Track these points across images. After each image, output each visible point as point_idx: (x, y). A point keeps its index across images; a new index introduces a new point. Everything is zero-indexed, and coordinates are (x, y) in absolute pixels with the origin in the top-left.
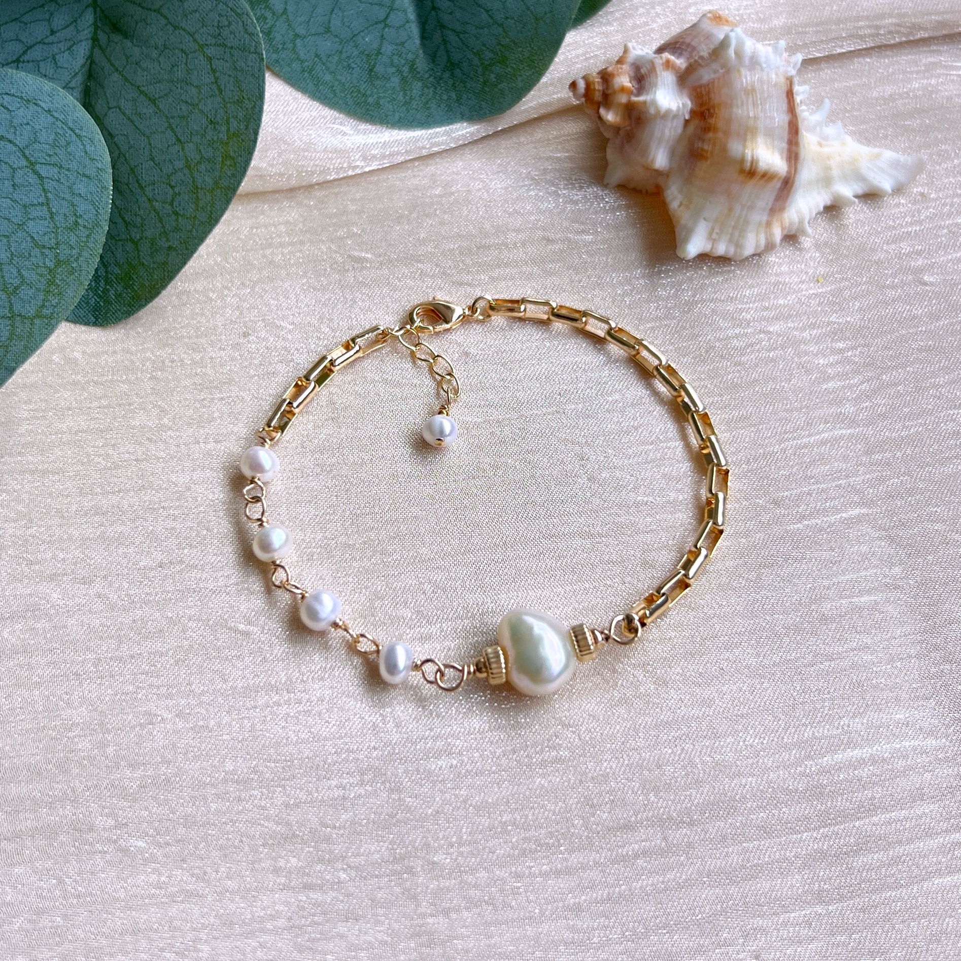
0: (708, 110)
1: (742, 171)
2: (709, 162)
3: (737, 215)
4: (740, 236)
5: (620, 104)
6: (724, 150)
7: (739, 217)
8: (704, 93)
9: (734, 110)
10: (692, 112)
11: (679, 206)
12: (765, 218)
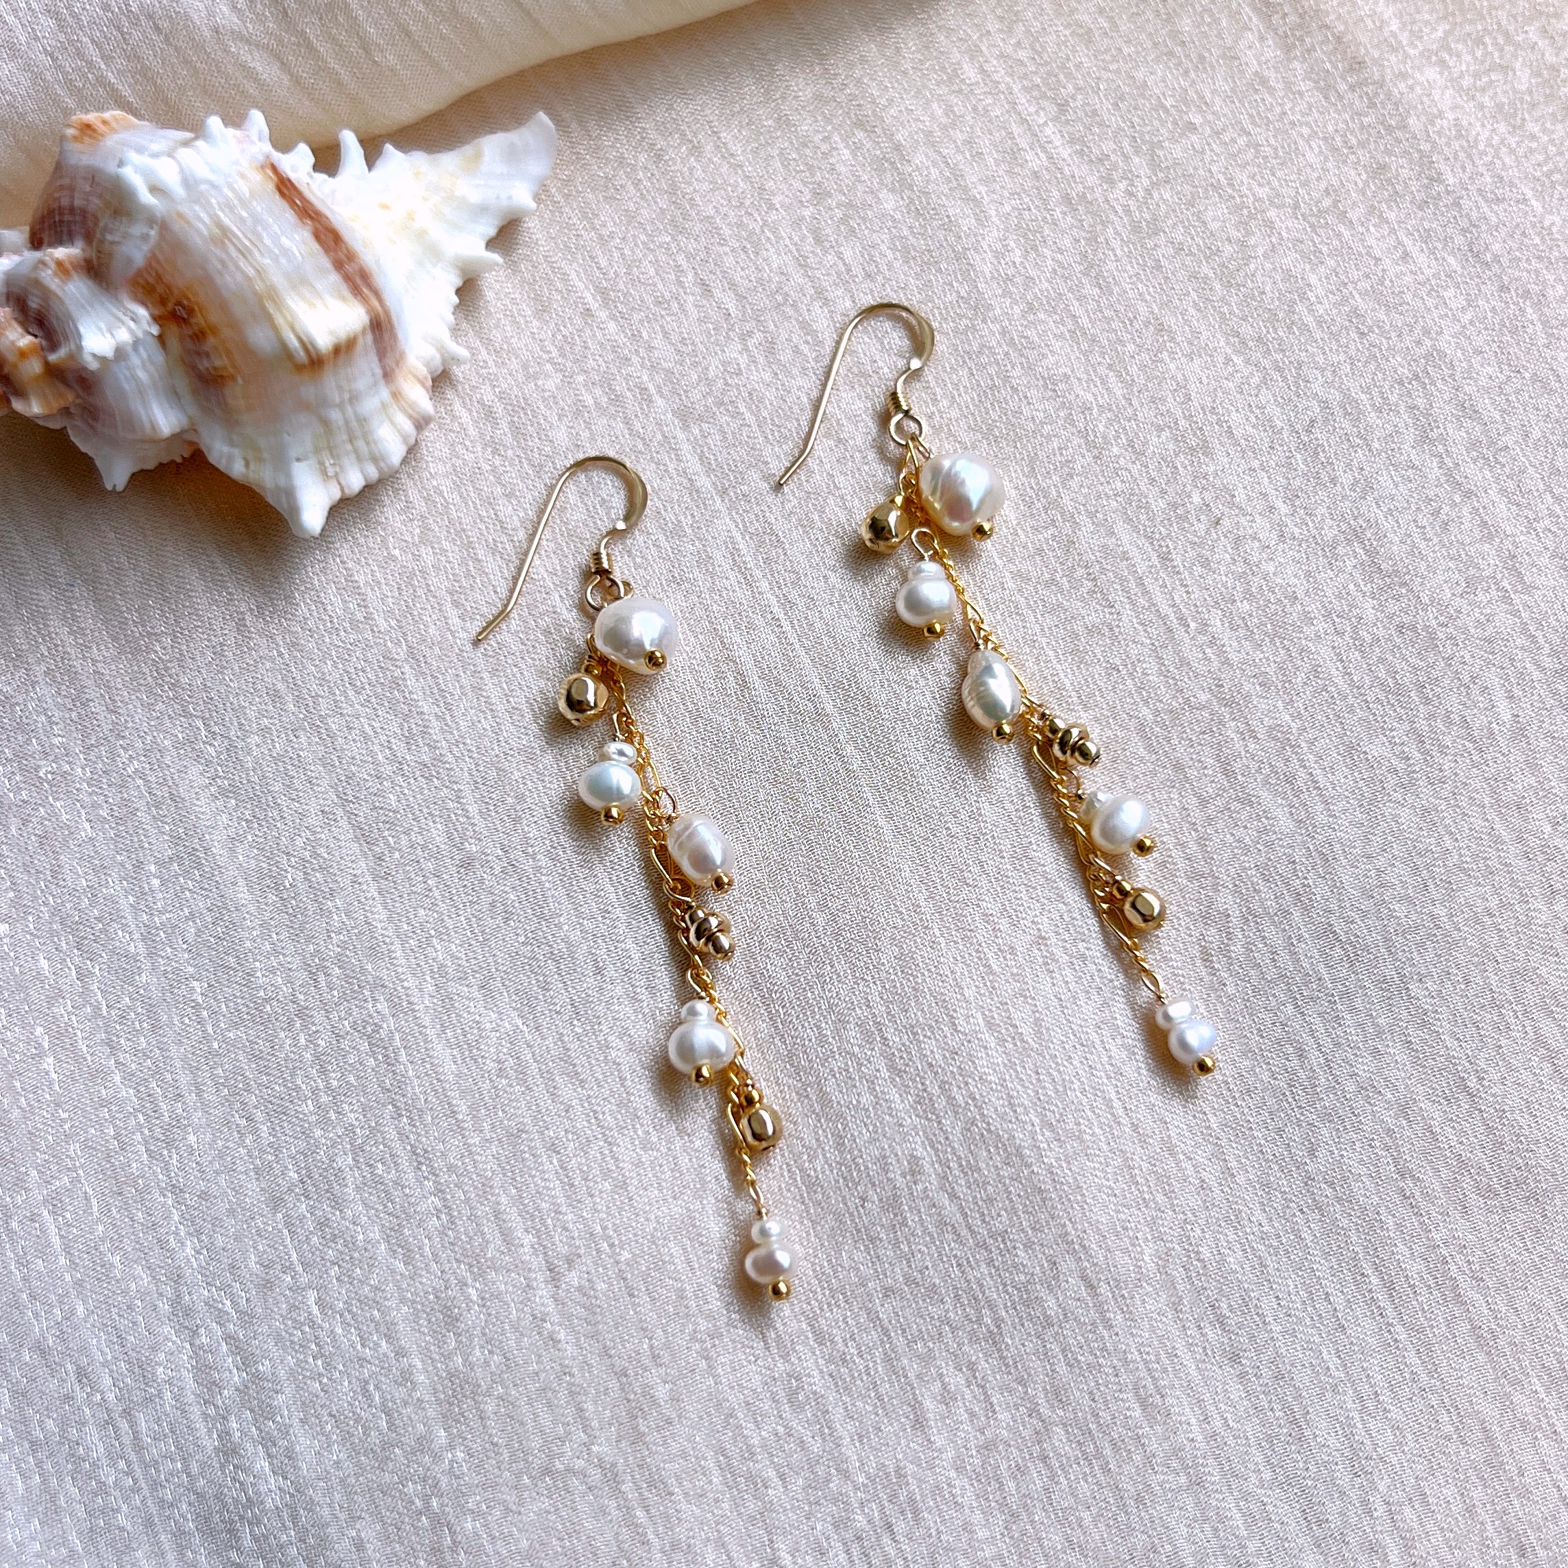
0: (179, 303)
1: (299, 368)
2: (240, 381)
3: (341, 423)
4: (368, 443)
5: (37, 378)
6: (248, 351)
7: (347, 422)
8: (151, 280)
9: (218, 281)
10: (156, 319)
11: (247, 465)
12: (385, 393)
